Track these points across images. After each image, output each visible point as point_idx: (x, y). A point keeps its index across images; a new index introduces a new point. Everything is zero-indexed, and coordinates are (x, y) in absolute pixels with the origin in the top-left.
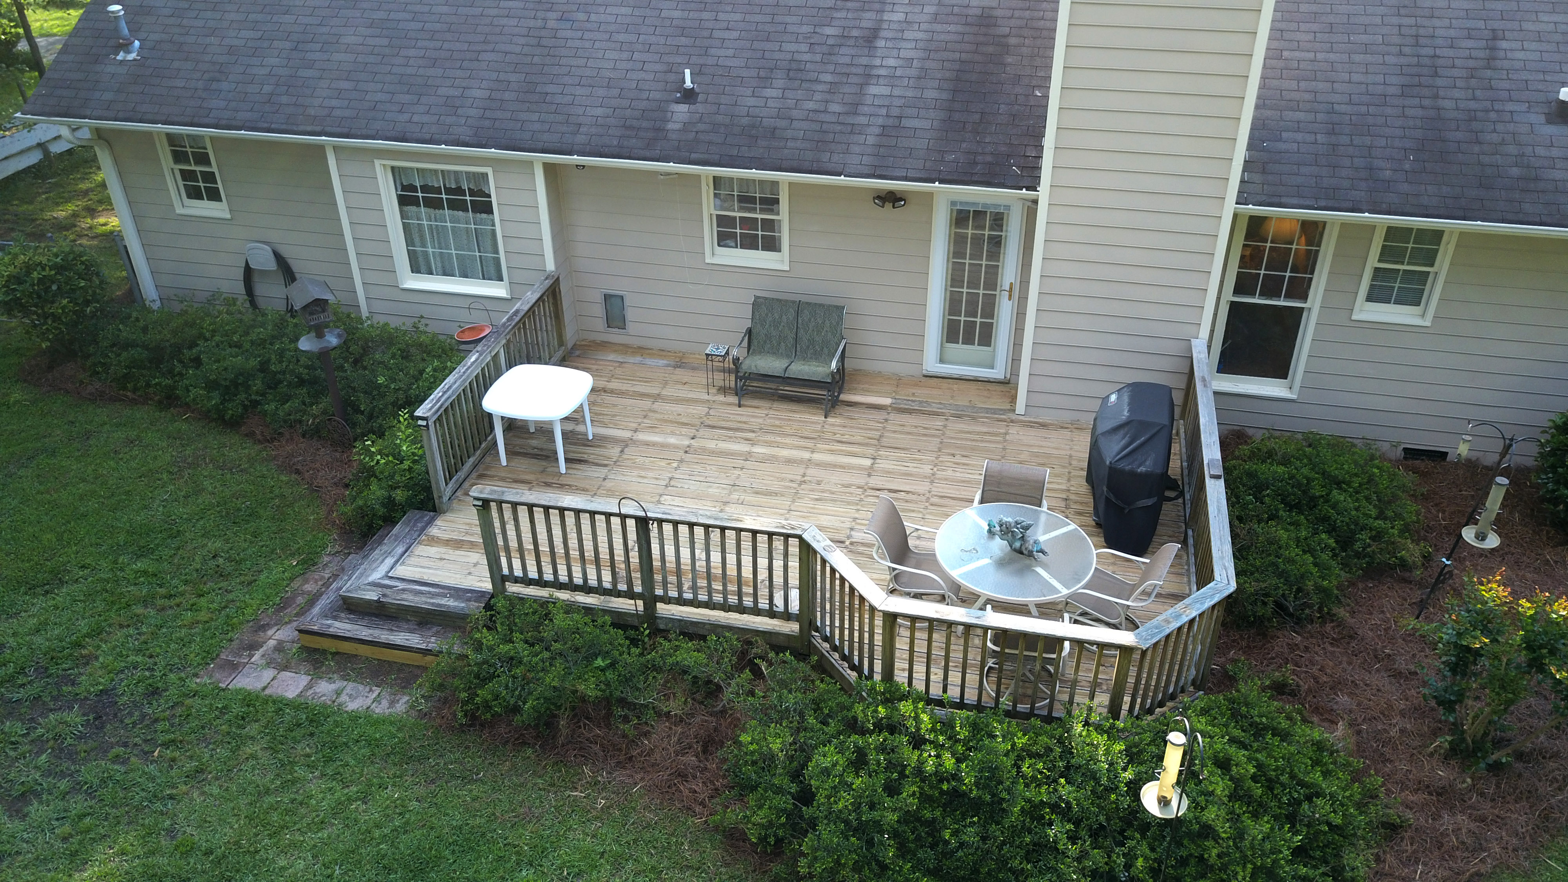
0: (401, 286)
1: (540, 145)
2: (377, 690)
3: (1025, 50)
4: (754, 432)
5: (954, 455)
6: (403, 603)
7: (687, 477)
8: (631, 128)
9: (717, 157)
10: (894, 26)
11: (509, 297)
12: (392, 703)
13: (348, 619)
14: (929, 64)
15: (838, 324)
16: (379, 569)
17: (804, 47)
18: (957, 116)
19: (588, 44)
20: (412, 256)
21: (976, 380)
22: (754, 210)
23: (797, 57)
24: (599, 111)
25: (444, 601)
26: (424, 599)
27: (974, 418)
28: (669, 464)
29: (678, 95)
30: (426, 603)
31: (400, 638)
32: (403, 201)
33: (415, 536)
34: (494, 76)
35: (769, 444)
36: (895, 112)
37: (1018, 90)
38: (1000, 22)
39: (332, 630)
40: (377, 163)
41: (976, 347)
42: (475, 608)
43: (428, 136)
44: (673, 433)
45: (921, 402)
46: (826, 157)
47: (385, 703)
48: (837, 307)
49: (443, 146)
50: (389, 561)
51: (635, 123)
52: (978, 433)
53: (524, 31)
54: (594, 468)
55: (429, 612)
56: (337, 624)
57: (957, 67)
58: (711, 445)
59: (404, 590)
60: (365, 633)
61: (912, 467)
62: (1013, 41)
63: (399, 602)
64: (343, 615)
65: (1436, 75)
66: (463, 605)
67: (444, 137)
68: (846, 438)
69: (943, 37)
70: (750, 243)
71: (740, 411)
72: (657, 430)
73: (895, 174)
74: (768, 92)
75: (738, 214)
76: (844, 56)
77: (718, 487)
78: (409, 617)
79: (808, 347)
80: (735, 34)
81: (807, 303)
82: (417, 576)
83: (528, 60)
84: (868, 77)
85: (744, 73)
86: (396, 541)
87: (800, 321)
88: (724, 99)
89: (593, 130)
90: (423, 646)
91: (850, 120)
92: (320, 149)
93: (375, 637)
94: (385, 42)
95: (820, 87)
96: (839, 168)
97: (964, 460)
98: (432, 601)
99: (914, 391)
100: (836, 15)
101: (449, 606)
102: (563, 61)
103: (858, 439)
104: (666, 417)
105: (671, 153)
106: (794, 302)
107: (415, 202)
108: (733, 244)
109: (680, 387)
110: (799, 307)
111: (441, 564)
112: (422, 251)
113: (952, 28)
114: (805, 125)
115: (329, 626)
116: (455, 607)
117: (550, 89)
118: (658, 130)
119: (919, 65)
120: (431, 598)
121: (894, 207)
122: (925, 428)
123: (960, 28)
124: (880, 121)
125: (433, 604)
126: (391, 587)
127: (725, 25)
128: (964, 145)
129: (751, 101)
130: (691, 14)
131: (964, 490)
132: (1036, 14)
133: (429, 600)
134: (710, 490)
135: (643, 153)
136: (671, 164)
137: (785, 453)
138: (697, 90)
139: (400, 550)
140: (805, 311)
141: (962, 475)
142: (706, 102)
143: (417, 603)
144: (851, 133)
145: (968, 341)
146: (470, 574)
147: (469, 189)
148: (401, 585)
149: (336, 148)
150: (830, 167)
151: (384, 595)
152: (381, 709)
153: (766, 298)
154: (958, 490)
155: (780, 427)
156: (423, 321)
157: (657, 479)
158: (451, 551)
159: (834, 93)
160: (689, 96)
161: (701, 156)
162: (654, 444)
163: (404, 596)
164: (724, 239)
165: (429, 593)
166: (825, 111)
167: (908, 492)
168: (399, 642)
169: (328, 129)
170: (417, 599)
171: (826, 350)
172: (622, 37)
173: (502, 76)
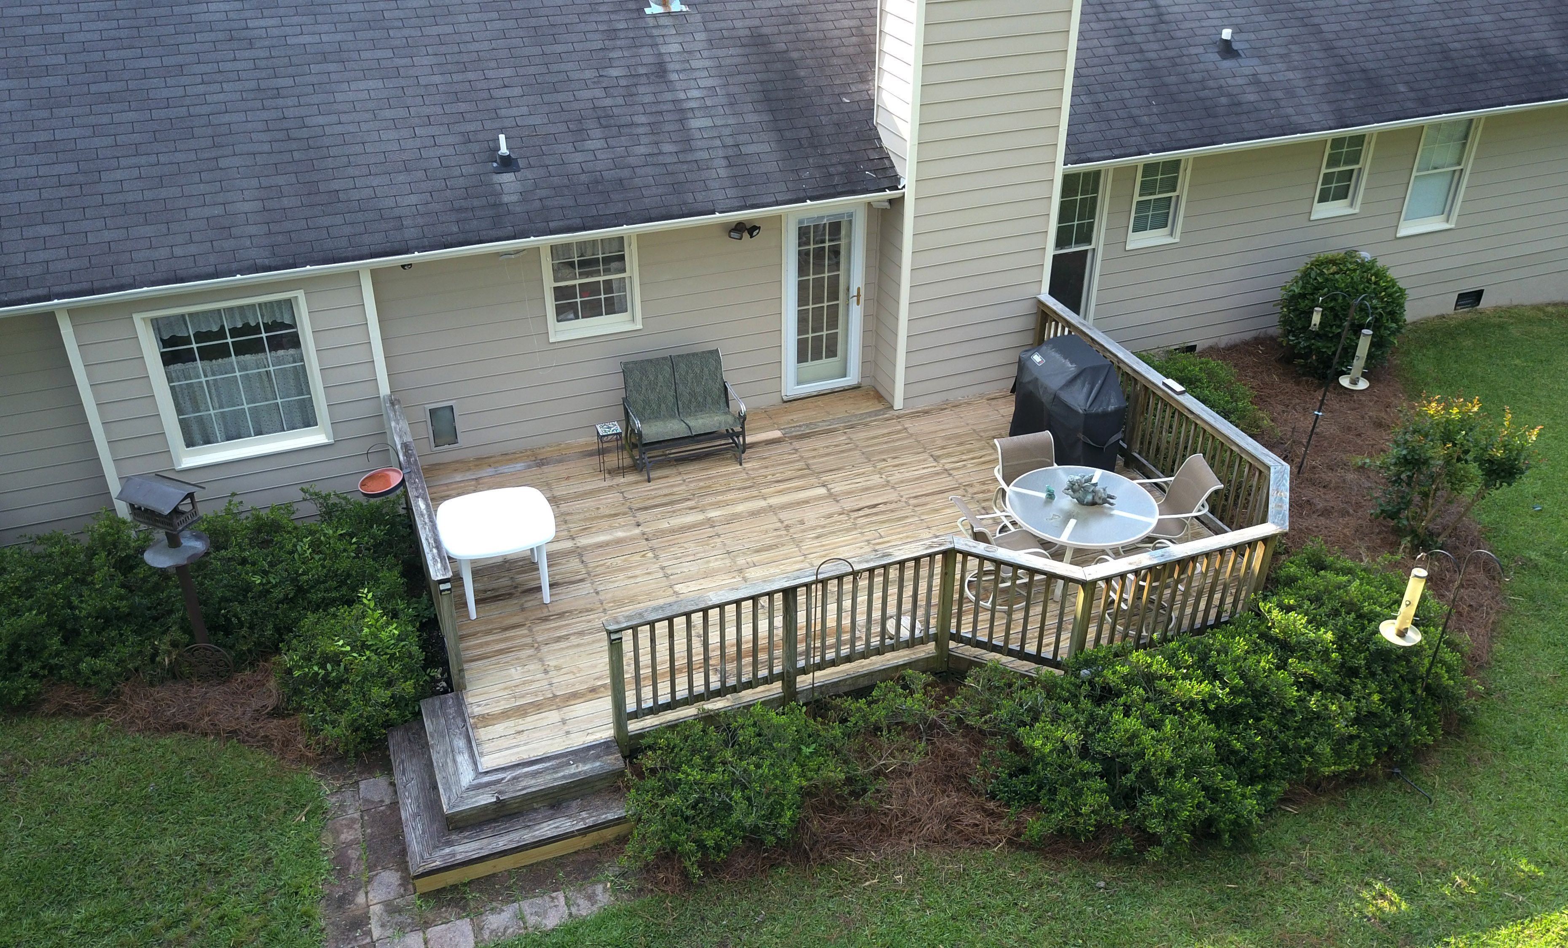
0: (178, 468)
1: (366, 250)
2: (560, 895)
3: (810, 62)
4: (689, 499)
5: (884, 460)
6: (529, 790)
7: (675, 561)
8: (460, 210)
9: (579, 221)
10: (676, 58)
11: (332, 441)
12: (591, 898)
13: (465, 838)
14: (733, 89)
15: (716, 368)
16: (461, 770)
17: (599, 93)
18: (788, 134)
19: (352, 128)
20: (185, 426)
21: (833, 392)
22: (598, 273)
23: (598, 103)
24: (413, 199)
25: (573, 770)
26: (548, 777)
27: (866, 425)
28: (643, 556)
29: (495, 165)
30: (555, 780)
31: (547, 829)
32: (168, 359)
33: (461, 724)
34: (254, 182)
35: (717, 505)
36: (729, 141)
37: (826, 100)
38: (772, 39)
39: (460, 858)
40: (137, 318)
41: (824, 360)
42: (614, 761)
43: (211, 269)
44: (612, 528)
45: (807, 425)
46: (689, 198)
47: (583, 903)
48: (711, 352)
49: (239, 276)
50: (463, 759)
51: (463, 203)
52: (884, 435)
53: (261, 126)
54: (573, 587)
55: (563, 788)
56: (458, 848)
57: (760, 88)
58: (664, 525)
59: (514, 778)
60: (502, 843)
61: (862, 482)
62: (795, 55)
63: (524, 792)
64: (454, 837)
65: (1131, 34)
66: (598, 764)
67: (234, 266)
68: (779, 477)
69: (728, 61)
70: (592, 310)
71: (653, 485)
72: (594, 530)
73: (765, 201)
74: (590, 145)
75: (577, 282)
76: (645, 93)
77: (716, 560)
78: (535, 806)
79: (690, 401)
80: (517, 91)
81: (679, 356)
82: (514, 760)
83: (287, 157)
84: (682, 114)
85: (553, 129)
86: (444, 737)
87: (677, 376)
88: (548, 161)
89: (420, 221)
90: (581, 825)
91: (690, 157)
92: (49, 319)
93: (519, 842)
94: (73, 167)
95: (641, 130)
96: (710, 206)
97: (897, 462)
98: (560, 775)
99: (791, 417)
100: (612, 55)
101: (585, 772)
102: (333, 151)
103: (789, 474)
104: (587, 514)
105: (526, 226)
106: (664, 359)
107: (186, 357)
108: (572, 316)
109: (565, 483)
110: (673, 362)
111: (523, 737)
112: (195, 417)
113: (732, 51)
114: (649, 170)
115: (453, 855)
116: (592, 770)
117: (335, 185)
118: (495, 205)
119: (724, 92)
120: (557, 772)
121: (751, 237)
122: (836, 446)
123: (739, 51)
124: (721, 153)
125: (564, 777)
126: (499, 781)
127: (499, 83)
128: (811, 160)
129: (579, 157)
130: (454, 76)
131: (927, 485)
132: (799, 27)
133: (556, 776)
134: (711, 565)
135: (494, 233)
136: (532, 238)
137: (740, 508)
138: (513, 156)
139: (460, 743)
140: (681, 364)
141: (908, 474)
142: (530, 166)
143: (546, 784)
144: (699, 169)
145: (817, 356)
146: (568, 733)
147: (263, 323)
148: (508, 775)
149: (72, 312)
150: (699, 207)
151: (500, 792)
152: (584, 909)
153: (635, 363)
154: (921, 487)
155: (709, 487)
156: (236, 500)
157: (649, 573)
158: (520, 721)
159: (658, 133)
160: (507, 164)
161: (561, 223)
162: (607, 544)
163: (523, 784)
164: (565, 311)
165: (547, 769)
166: (661, 153)
167: (885, 503)
168: (550, 834)
169: (57, 289)
170: (540, 780)
171: (709, 400)
172: (388, 114)
173: (265, 182)
